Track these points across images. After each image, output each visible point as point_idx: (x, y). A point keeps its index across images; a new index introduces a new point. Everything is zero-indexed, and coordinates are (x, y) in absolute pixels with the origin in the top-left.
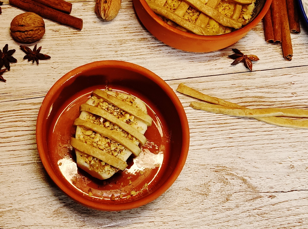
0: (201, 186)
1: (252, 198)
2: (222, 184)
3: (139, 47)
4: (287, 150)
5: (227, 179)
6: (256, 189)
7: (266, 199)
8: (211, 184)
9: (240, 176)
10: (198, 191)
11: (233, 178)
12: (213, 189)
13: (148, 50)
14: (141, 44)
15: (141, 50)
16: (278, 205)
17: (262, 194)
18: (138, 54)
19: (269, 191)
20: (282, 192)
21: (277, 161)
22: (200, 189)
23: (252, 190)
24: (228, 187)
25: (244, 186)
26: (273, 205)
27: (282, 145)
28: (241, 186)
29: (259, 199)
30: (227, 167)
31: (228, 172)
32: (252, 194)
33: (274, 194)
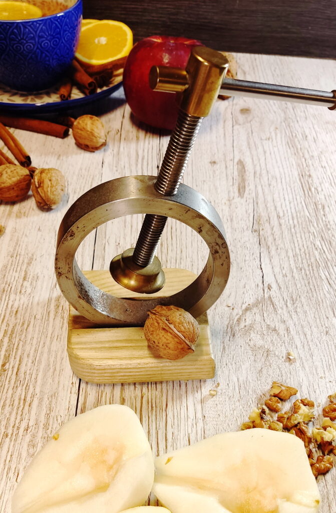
0: (256, 355)
1: (272, 306)
2: (252, 332)
5: (245, 326)
6: (259, 300)
7: (272, 293)
8: (252, 343)
9: (241, 313)
10: (263, 360)
11: (244, 319)
12: (260, 343)
16: (280, 284)
17: (266, 296)
19: (261, 289)
20: (263, 277)
22: (259, 356)
23: (261, 304)
24: (257, 327)
25: (255, 310)
26: (280, 288)
28: (255, 314)
29: (273, 300)
30: (227, 323)
31: (235, 323)
32: (266, 304)
33: (266, 285)
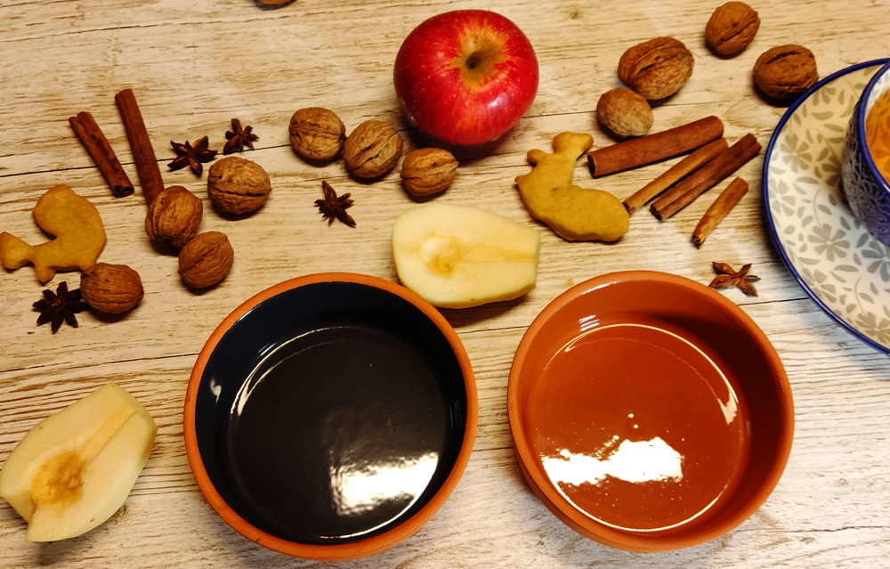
1: (770, 542)
3: (556, 256)
4: (833, 449)
6: (777, 525)
7: (797, 543)
13: (573, 263)
14: (559, 251)
15: (560, 263)
16: (820, 556)
17: (788, 535)
18: (554, 270)
19: (800, 528)
20: (826, 530)
21: (814, 470)
23: (769, 527)
26: (810, 555)
27: (825, 441)
29: (783, 544)
32: (771, 533)
33: (810, 534)
